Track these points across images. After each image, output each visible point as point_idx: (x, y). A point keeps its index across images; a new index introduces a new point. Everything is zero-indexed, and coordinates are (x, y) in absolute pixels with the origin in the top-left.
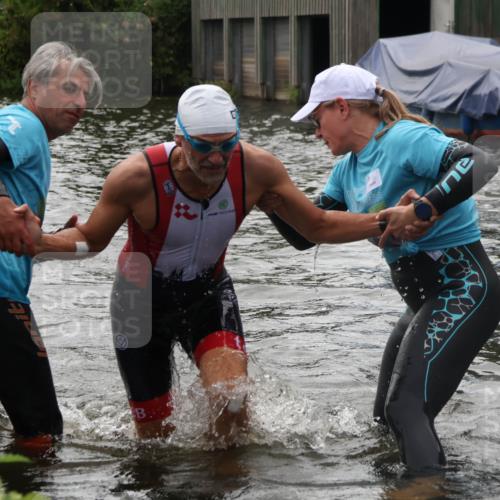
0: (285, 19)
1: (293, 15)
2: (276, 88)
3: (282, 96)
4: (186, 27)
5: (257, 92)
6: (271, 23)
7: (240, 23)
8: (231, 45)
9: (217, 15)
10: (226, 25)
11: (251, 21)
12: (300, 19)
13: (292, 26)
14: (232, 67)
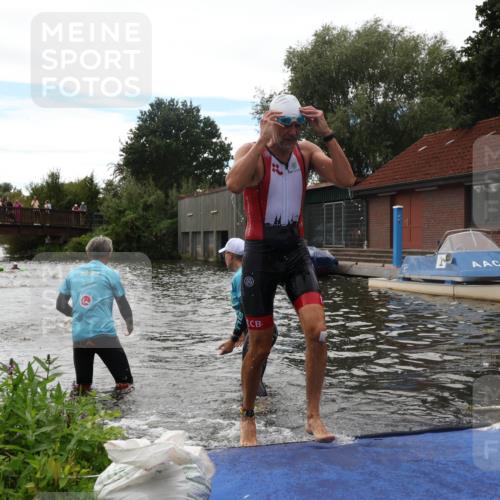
0: (212, 232)
1: (215, 230)
2: (209, 256)
3: (211, 260)
4: (176, 235)
5: (202, 258)
6: (207, 233)
7: (195, 234)
8: (193, 241)
9: (187, 230)
10: (190, 234)
11: (199, 233)
12: (218, 232)
13: (215, 234)
14: (192, 249)
